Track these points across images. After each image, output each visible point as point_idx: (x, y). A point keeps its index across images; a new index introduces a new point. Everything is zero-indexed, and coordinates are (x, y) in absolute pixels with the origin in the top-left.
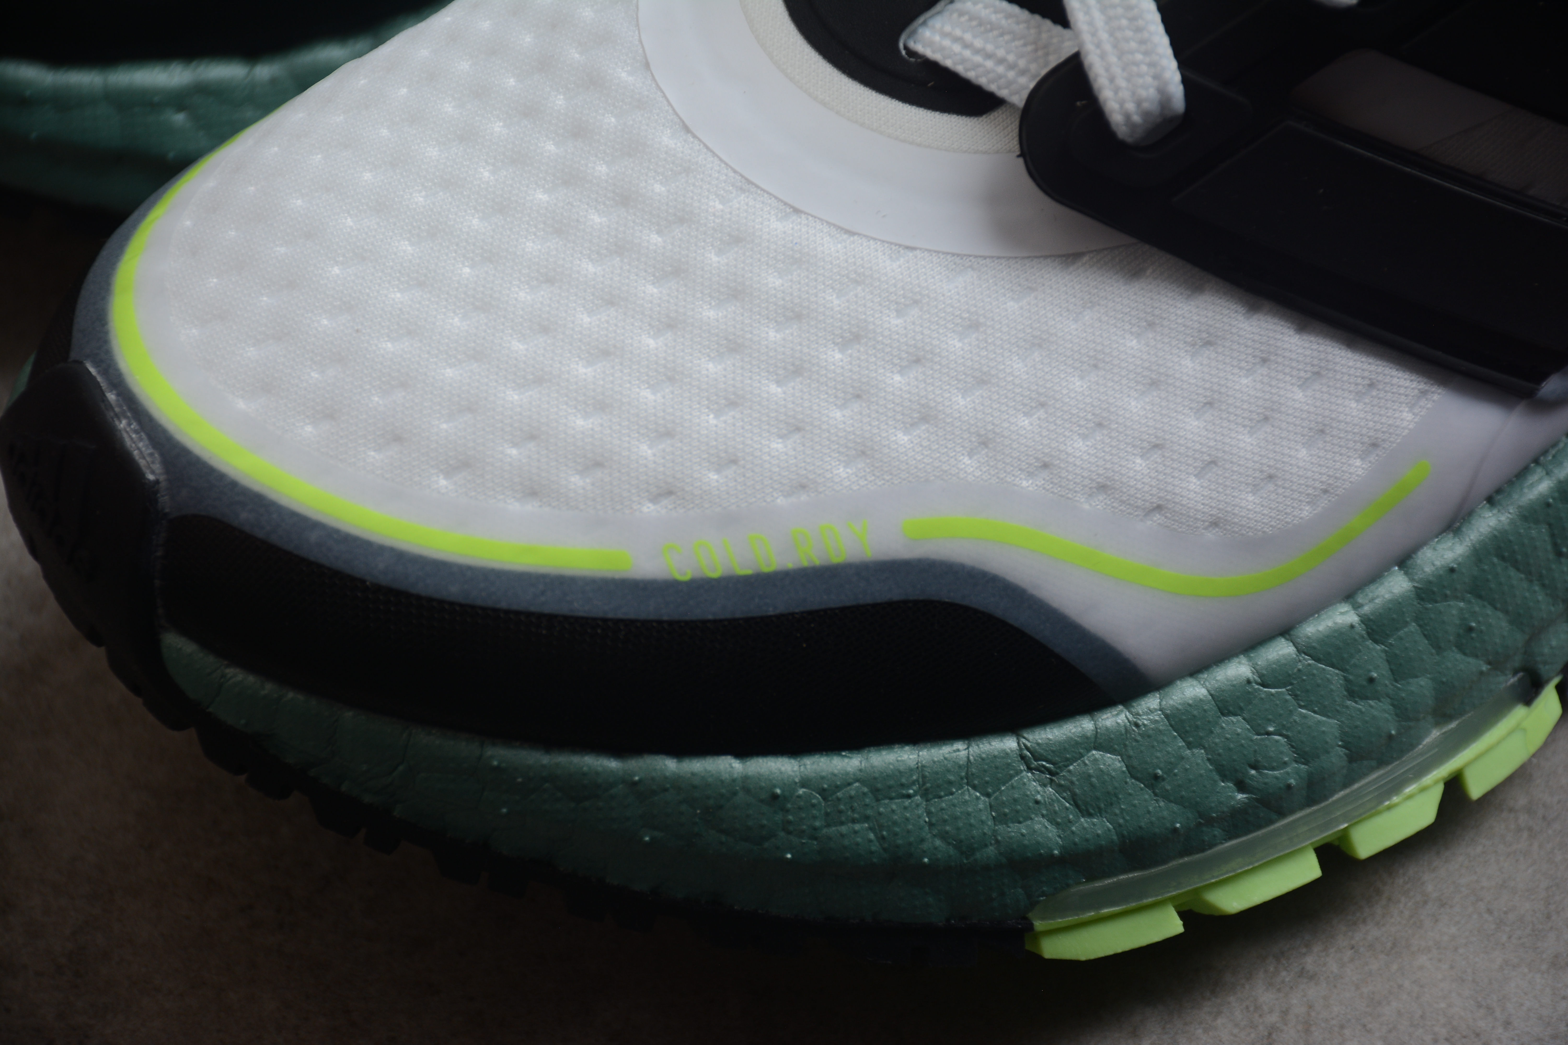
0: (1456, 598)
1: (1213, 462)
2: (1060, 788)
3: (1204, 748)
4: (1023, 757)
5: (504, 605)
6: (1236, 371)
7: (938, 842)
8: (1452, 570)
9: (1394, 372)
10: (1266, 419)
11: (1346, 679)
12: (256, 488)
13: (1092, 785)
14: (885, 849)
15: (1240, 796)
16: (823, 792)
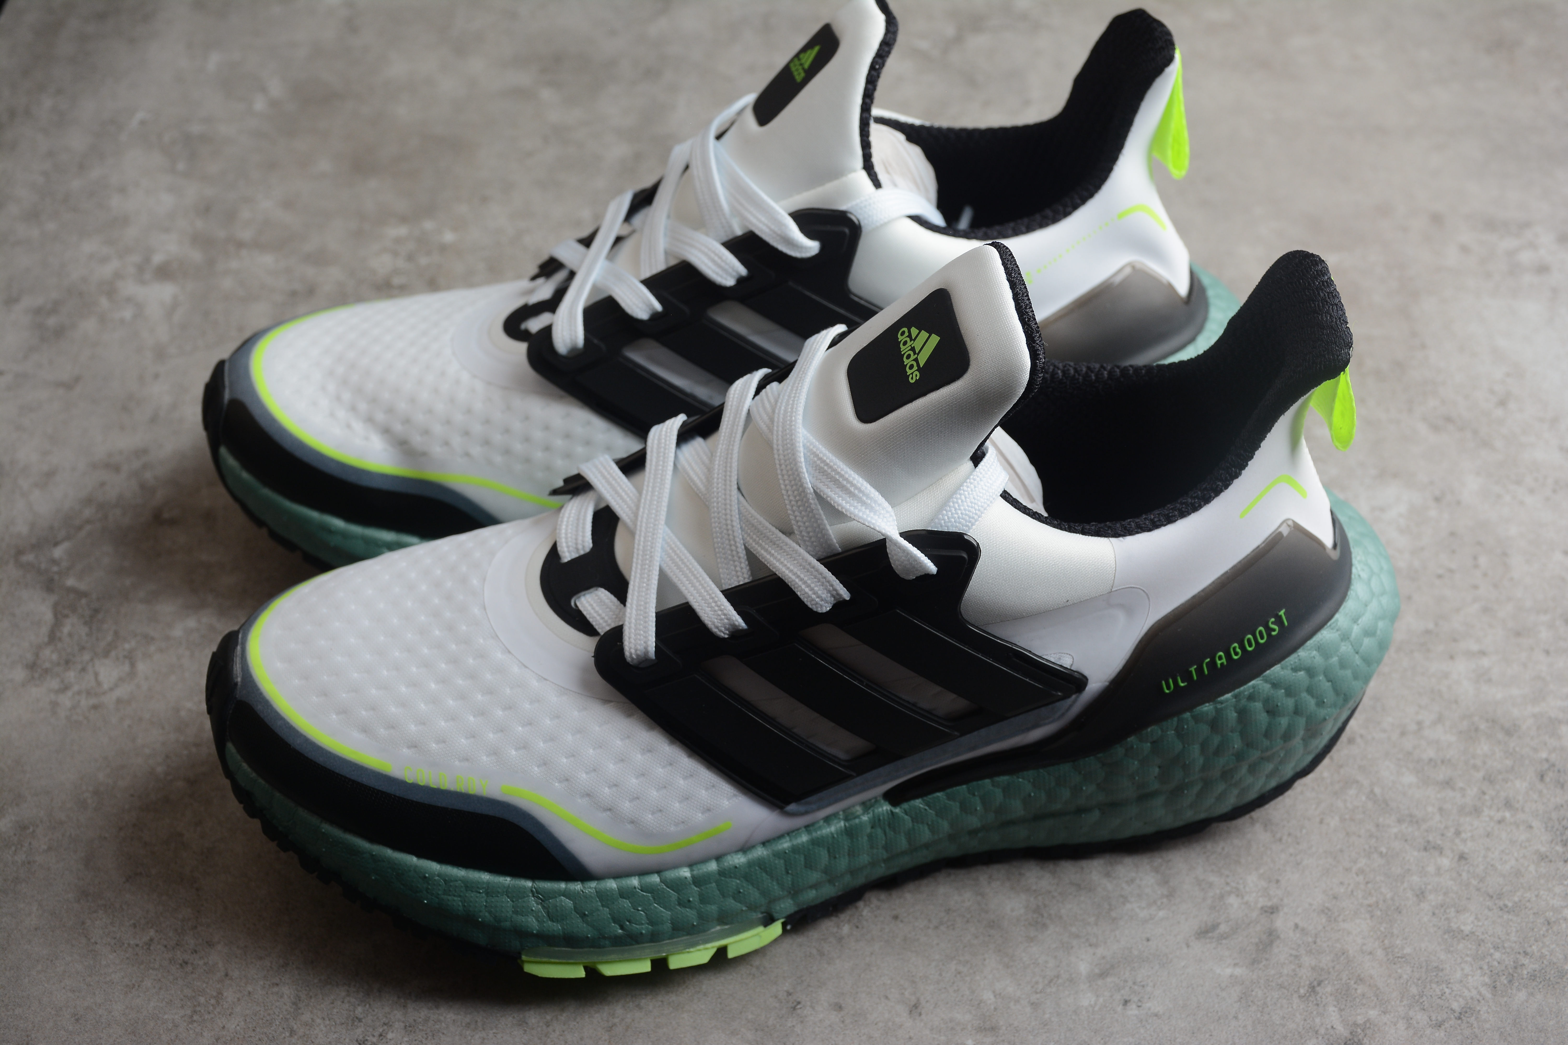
0: (736, 878)
1: (638, 798)
2: (543, 907)
3: (609, 908)
4: (532, 891)
5: (337, 771)
6: (658, 765)
7: (487, 914)
8: (736, 867)
9: (724, 784)
10: (665, 787)
11: (679, 898)
12: (268, 698)
13: (557, 910)
14: (464, 911)
15: (620, 931)
16: (445, 881)
